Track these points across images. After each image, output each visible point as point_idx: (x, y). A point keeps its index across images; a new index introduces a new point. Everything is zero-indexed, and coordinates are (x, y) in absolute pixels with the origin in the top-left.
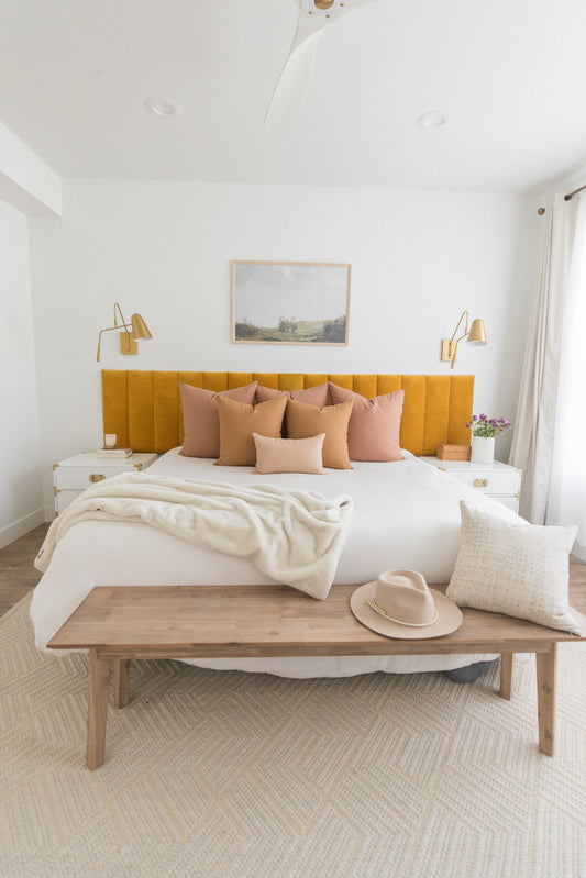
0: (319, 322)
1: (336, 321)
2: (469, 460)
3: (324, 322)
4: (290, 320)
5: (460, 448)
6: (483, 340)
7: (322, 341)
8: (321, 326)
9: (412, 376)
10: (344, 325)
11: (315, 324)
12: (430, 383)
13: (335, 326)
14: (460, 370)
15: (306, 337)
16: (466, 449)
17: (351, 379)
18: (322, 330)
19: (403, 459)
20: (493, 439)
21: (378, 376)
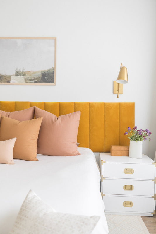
0: (39, 71)
1: (49, 70)
2: (128, 155)
3: (42, 72)
4: (21, 70)
5: (122, 148)
6: (126, 79)
7: (40, 82)
8: (40, 74)
9: (95, 103)
10: (53, 73)
11: (36, 72)
12: (106, 107)
13: (48, 74)
14: (124, 99)
15: (31, 80)
16: (126, 149)
17: (58, 105)
18: (40, 76)
19: (79, 154)
20: (141, 142)
21: (75, 103)
